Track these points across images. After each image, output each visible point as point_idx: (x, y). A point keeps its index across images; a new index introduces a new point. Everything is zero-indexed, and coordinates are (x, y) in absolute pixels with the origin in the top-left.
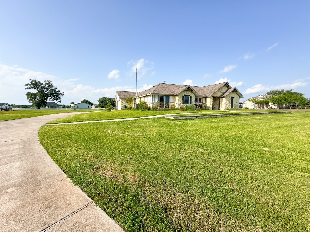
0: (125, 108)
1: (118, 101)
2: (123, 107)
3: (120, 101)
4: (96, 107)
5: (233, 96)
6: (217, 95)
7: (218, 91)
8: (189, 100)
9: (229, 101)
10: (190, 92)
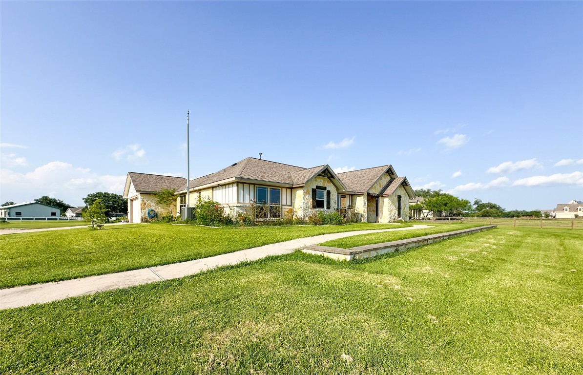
0: (153, 217)
1: (132, 200)
2: (147, 215)
3: (137, 198)
4: (78, 215)
5: (400, 195)
6: (374, 190)
7: (377, 183)
8: (326, 199)
9: (395, 205)
10: (328, 181)
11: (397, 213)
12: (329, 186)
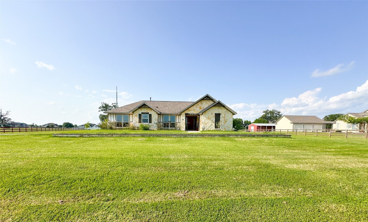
5: (218, 113)
6: (193, 111)
7: (196, 107)
8: (149, 119)
9: (211, 120)
10: (150, 110)
11: (213, 125)
12: (151, 112)
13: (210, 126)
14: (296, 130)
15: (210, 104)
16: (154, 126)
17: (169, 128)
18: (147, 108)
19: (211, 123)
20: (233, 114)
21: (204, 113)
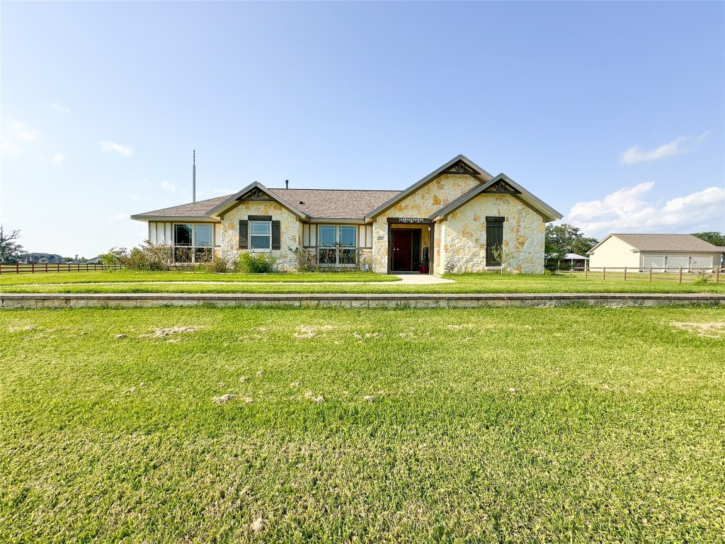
5: (497, 215)
6: (412, 212)
7: (423, 197)
8: (271, 235)
9: (474, 238)
10: (275, 208)
11: (481, 256)
12: (277, 215)
13: (471, 259)
14: (649, 270)
15: (467, 189)
16: (288, 260)
17: (338, 265)
18: (266, 200)
19: (474, 250)
20: (547, 219)
21: (449, 217)
